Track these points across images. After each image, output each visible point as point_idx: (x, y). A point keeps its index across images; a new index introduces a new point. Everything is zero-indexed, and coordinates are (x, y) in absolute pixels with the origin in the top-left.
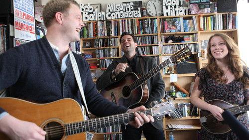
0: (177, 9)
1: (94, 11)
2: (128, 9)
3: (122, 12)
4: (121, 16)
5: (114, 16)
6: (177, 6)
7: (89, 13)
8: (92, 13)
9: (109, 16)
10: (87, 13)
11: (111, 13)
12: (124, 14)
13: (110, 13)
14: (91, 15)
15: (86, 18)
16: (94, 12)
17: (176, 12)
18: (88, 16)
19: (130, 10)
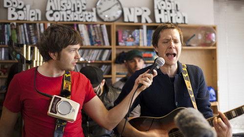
0: (173, 15)
1: (25, 7)
2: (78, 8)
3: (69, 12)
4: (68, 18)
5: (57, 16)
6: (173, 11)
7: (17, 10)
8: (22, 10)
9: (51, 15)
10: (14, 9)
11: (54, 11)
12: (72, 16)
13: (51, 12)
14: (20, 12)
15: (13, 16)
16: (25, 9)
17: (171, 18)
18: (15, 14)
19: (81, 10)
